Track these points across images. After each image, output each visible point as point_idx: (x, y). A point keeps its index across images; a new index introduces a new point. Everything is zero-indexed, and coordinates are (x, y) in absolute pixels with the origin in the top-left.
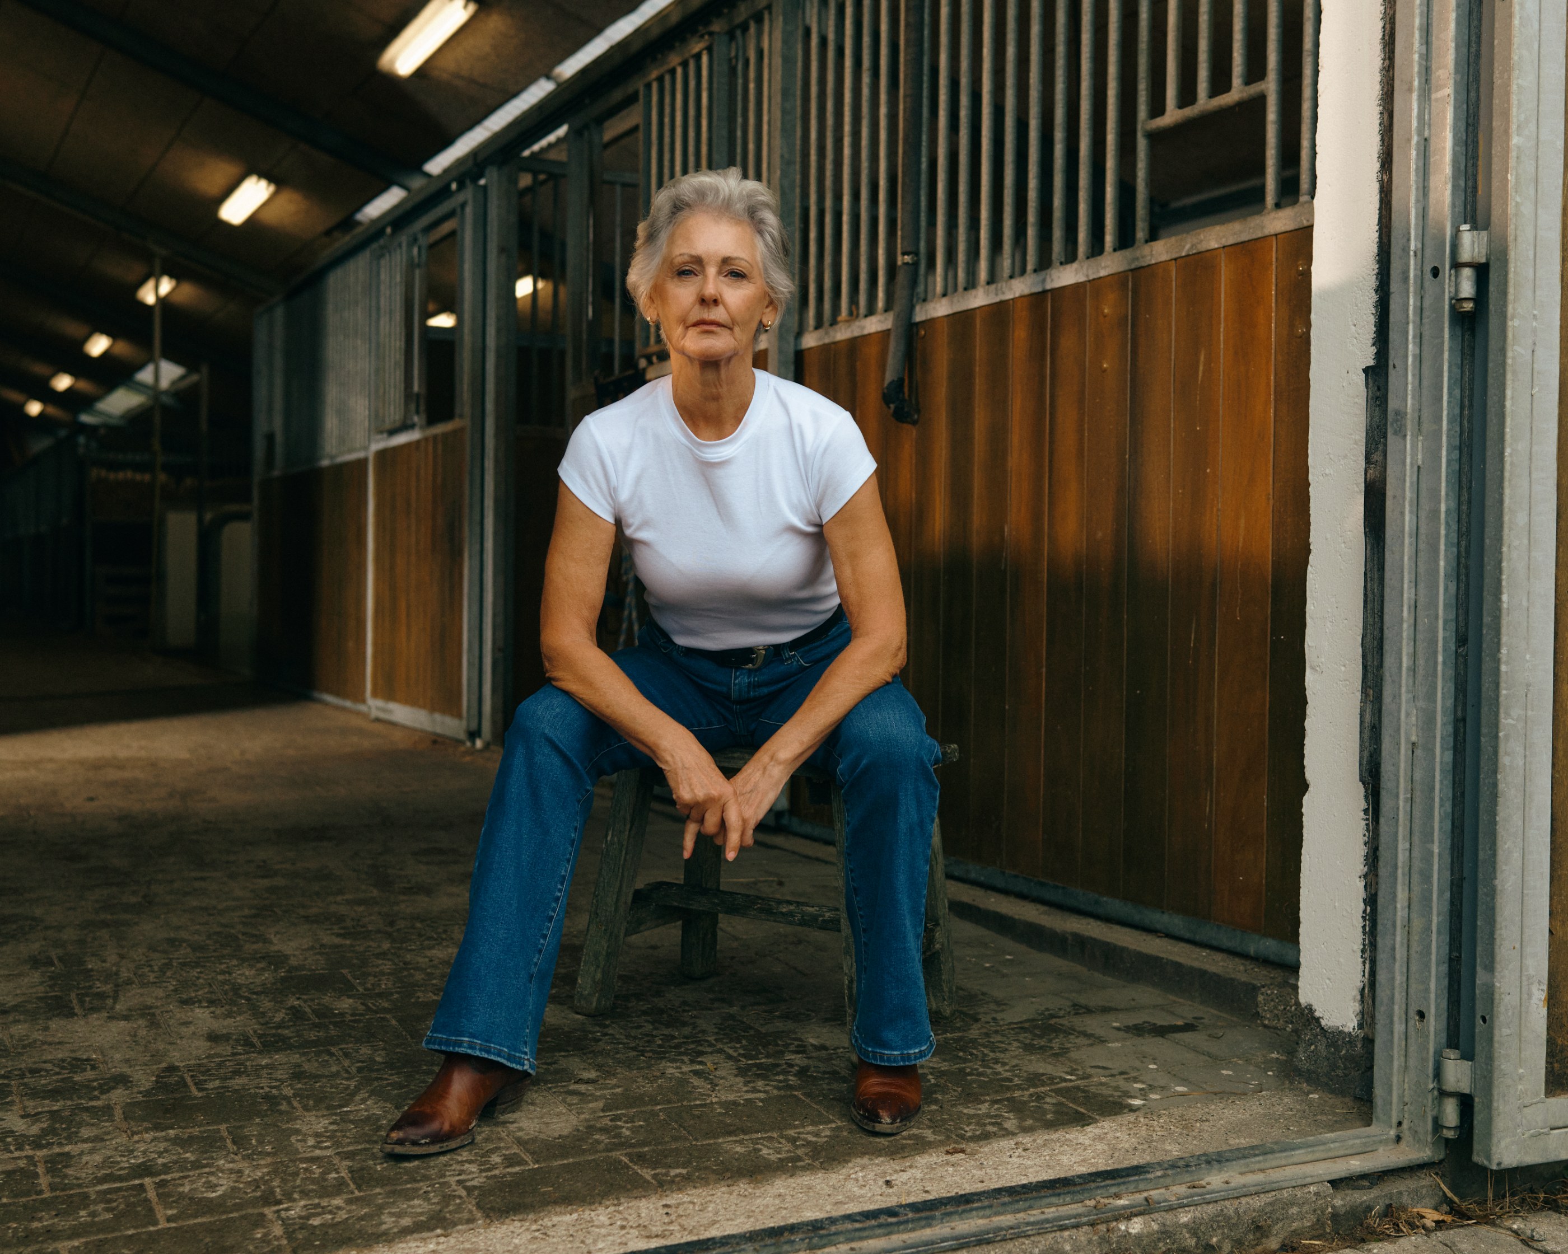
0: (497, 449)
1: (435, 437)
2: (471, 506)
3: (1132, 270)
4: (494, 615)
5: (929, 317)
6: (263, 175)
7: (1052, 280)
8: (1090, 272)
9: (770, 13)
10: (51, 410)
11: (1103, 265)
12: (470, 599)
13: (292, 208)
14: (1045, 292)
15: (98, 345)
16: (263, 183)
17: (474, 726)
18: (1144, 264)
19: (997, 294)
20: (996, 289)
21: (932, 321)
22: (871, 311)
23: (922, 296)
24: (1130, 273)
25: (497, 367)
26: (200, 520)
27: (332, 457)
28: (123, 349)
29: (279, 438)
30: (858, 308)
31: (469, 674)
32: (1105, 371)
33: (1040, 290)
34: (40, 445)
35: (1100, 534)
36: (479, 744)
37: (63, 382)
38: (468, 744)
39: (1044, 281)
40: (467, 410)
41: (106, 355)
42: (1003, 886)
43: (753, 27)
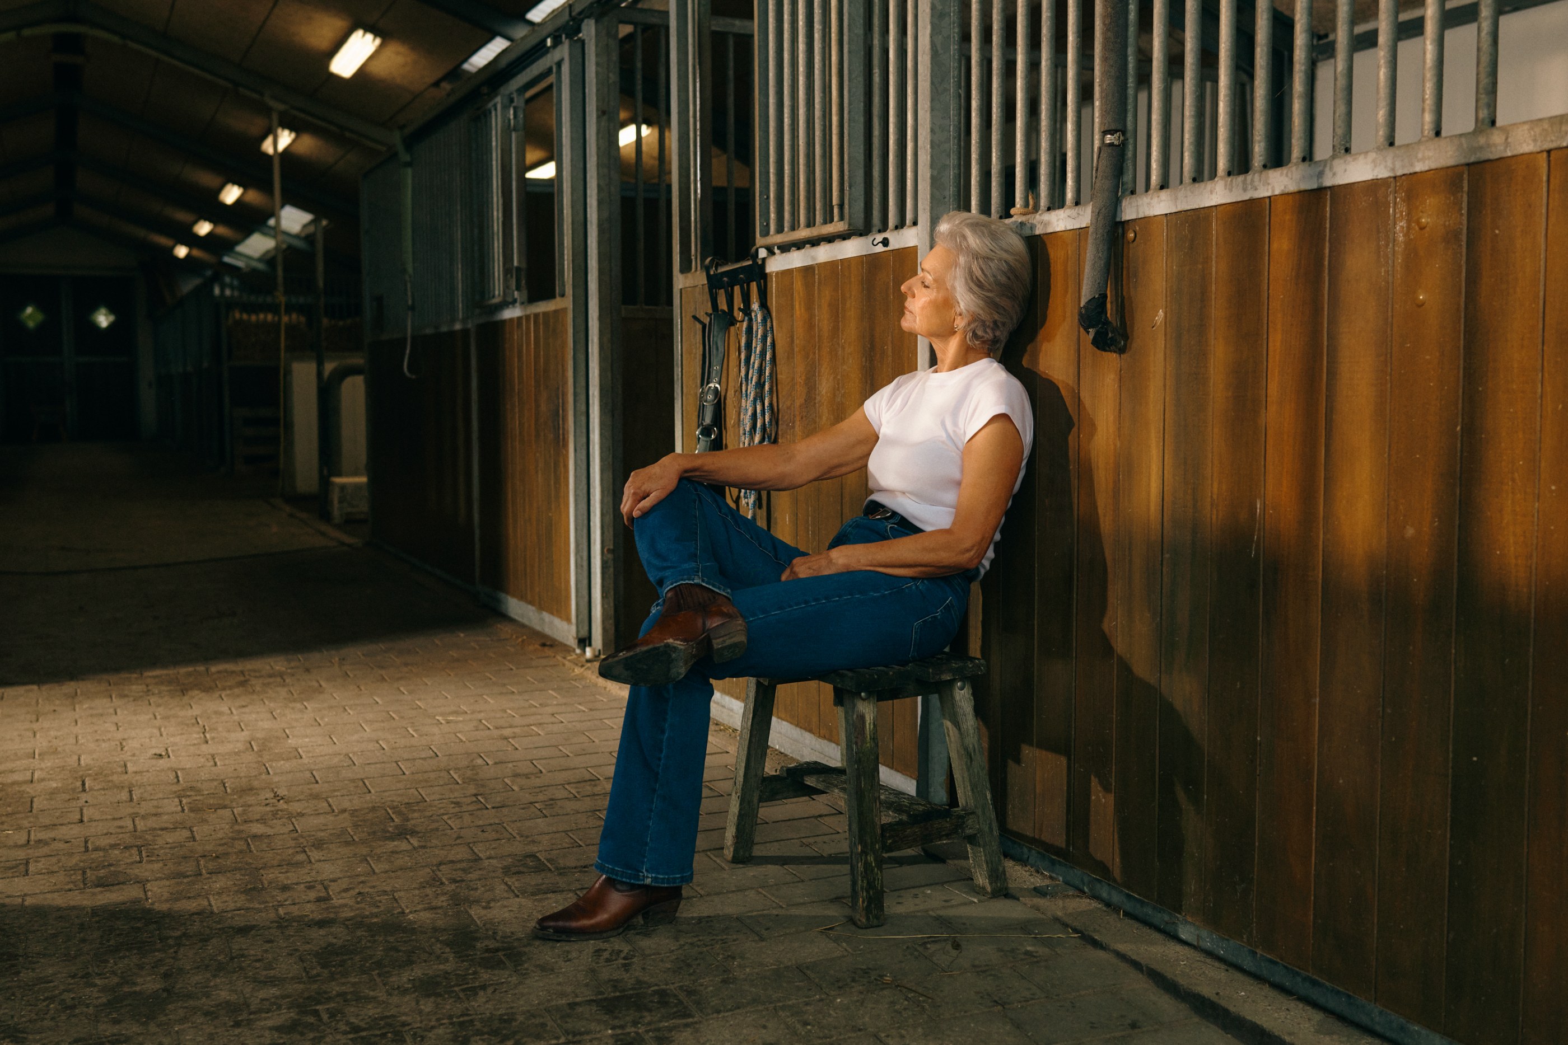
0: (601, 334)
1: (536, 316)
2: (575, 394)
3: (1468, 165)
4: (602, 515)
5: (1141, 216)
6: (368, 28)
7: (1334, 174)
8: (1398, 164)
10: (196, 253)
11: (1420, 156)
12: (576, 496)
13: (400, 60)
14: (1321, 190)
15: (231, 194)
16: (369, 36)
17: (584, 633)
18: (1492, 157)
19: (1245, 190)
20: (1244, 182)
21: (1146, 220)
22: (1057, 202)
23: (1130, 186)
24: (1466, 168)
25: (600, 243)
26: (320, 374)
28: (254, 197)
30: (1037, 198)
31: (577, 576)
32: (1421, 305)
33: (1315, 186)
34: (188, 285)
35: (1410, 531)
36: (589, 653)
37: (204, 228)
38: (578, 651)
39: (1321, 174)
40: (569, 290)
41: (238, 202)
42: (1253, 969)
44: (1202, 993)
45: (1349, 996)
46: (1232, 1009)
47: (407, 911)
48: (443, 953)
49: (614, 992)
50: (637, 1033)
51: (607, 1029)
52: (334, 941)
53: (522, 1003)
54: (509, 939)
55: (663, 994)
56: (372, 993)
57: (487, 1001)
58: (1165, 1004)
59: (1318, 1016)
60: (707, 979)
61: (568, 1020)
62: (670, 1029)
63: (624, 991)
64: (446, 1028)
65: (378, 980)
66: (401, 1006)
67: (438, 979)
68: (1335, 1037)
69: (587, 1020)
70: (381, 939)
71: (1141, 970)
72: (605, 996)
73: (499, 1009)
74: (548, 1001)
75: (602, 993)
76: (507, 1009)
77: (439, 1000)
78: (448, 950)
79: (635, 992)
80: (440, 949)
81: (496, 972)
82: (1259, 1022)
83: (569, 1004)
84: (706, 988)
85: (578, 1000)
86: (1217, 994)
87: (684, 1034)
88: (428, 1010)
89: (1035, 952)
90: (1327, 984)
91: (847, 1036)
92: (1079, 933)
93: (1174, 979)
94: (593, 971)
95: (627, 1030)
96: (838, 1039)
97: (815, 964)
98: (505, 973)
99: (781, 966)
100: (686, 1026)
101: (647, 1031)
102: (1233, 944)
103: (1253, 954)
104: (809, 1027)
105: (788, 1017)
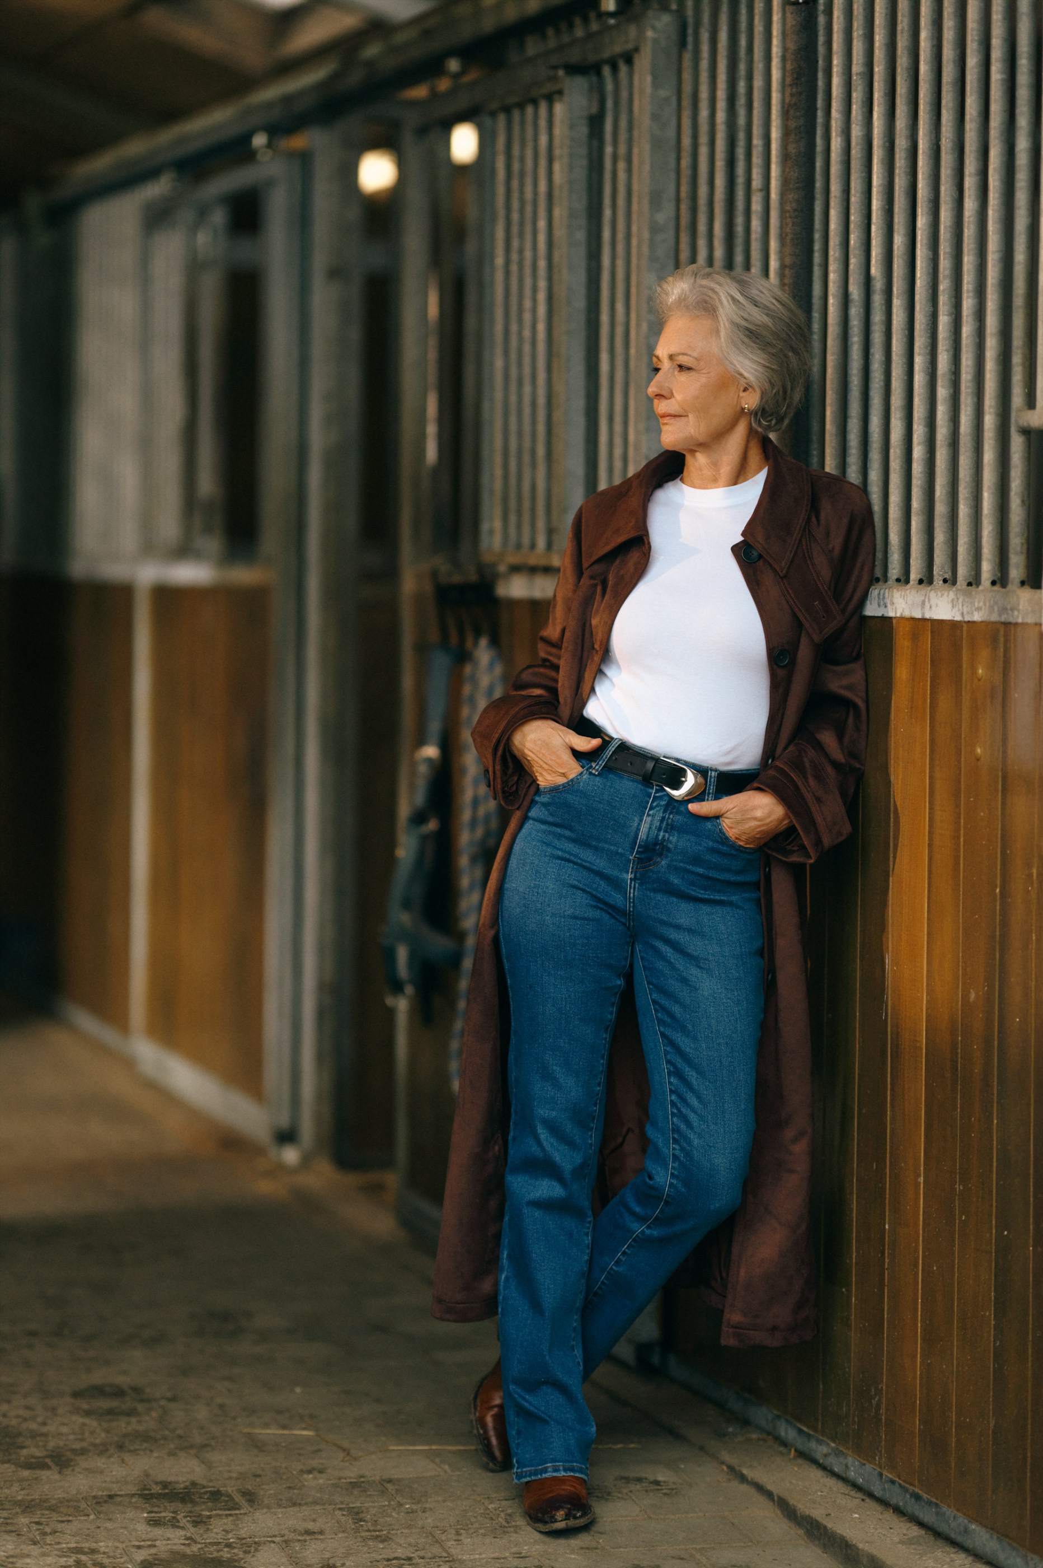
1: (230, 590)
2: (280, 728)
3: (1002, 624)
8: (965, 609)
9: (639, 58)
12: (279, 894)
17: (284, 1120)
24: (1001, 627)
25: (324, 484)
31: (277, 1026)
36: (291, 1155)
38: (273, 1154)
43: (623, 68)
44: (811, 1515)
45: (937, 1505)
46: (829, 1526)
49: (162, 1489)
50: (174, 1517)
51: (142, 1514)
53: (59, 1492)
54: (61, 1450)
55: (216, 1493)
58: (779, 1527)
60: (272, 1486)
61: (103, 1505)
62: (210, 1517)
63: (175, 1489)
69: (125, 1506)
71: (771, 1498)
72: (151, 1492)
73: (32, 1495)
74: (88, 1492)
75: (149, 1490)
76: (41, 1495)
79: (186, 1490)
81: (37, 1472)
82: (845, 1534)
83: (110, 1495)
84: (266, 1492)
85: (120, 1493)
86: (828, 1515)
87: (224, 1521)
89: (665, 1482)
90: (925, 1496)
91: (399, 1532)
92: (731, 1469)
93: (795, 1503)
94: (147, 1475)
95: (163, 1514)
96: (389, 1533)
97: (399, 1480)
98: (48, 1473)
99: (362, 1480)
100: (230, 1515)
101: (185, 1517)
102: (869, 1467)
103: (881, 1475)
104: (362, 1523)
105: (343, 1515)
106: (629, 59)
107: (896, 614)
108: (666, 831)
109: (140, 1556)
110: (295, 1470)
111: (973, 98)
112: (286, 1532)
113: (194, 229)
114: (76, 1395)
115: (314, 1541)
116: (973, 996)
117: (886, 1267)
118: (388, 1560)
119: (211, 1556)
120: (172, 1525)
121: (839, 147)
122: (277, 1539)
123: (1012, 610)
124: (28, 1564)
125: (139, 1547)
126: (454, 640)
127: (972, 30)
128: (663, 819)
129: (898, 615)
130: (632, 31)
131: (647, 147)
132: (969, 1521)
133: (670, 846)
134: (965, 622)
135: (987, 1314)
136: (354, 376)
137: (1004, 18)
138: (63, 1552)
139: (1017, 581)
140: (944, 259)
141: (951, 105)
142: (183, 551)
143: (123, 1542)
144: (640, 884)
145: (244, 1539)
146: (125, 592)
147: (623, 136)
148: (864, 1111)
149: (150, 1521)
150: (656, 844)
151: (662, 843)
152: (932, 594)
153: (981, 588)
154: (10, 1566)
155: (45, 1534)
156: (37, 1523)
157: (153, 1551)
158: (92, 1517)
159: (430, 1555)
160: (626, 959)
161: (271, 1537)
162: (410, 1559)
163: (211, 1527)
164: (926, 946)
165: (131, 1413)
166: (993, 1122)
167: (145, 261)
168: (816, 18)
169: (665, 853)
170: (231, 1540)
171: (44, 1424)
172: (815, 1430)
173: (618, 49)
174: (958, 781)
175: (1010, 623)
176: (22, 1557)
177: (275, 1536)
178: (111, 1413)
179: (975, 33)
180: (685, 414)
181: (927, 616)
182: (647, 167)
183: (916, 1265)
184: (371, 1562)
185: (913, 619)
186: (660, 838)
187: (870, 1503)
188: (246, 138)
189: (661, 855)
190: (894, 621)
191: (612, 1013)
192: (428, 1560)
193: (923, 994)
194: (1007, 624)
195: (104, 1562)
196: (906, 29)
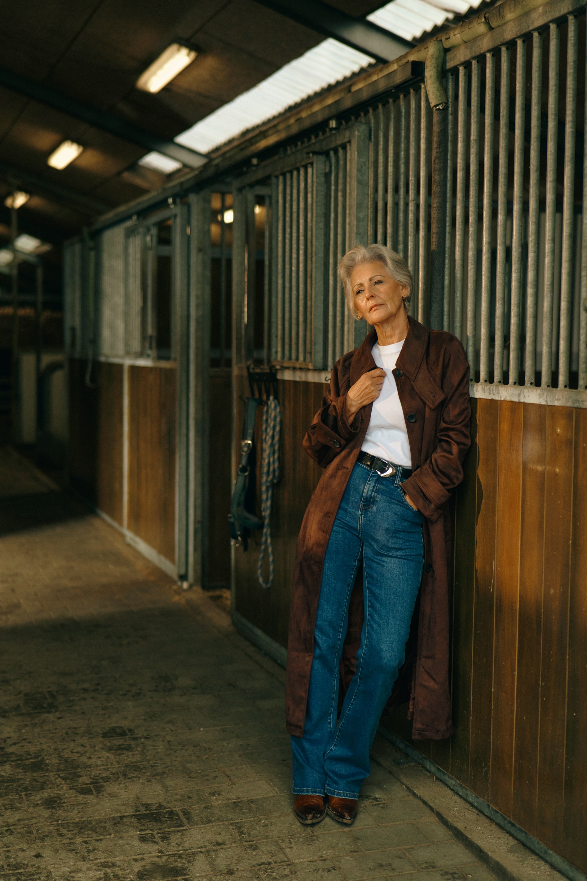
0: (196, 387)
1: (161, 369)
3: (575, 408)
4: (195, 499)
6: (74, 141)
8: (549, 399)
9: (350, 145)
11: (557, 397)
16: (75, 146)
17: (183, 572)
24: (574, 410)
25: (197, 330)
26: (38, 365)
27: (107, 356)
29: (78, 333)
31: (179, 536)
32: (557, 474)
33: (517, 400)
36: (186, 585)
38: (179, 584)
39: (519, 395)
40: (178, 356)
42: (488, 814)
43: (341, 152)
44: (457, 827)
45: (526, 833)
46: (469, 837)
47: (46, 758)
48: (61, 784)
49: (145, 811)
50: (152, 834)
51: (136, 832)
52: (4, 774)
53: (96, 814)
54: (97, 778)
55: (171, 813)
56: (20, 805)
57: (78, 813)
58: (440, 832)
59: (513, 842)
60: (197, 806)
61: (118, 825)
62: (169, 833)
63: (151, 810)
64: (55, 826)
65: (24, 797)
66: (33, 813)
67: (56, 799)
68: (516, 854)
69: (128, 826)
70: (29, 774)
71: (433, 811)
72: (140, 813)
73: (83, 817)
74: (110, 814)
75: (139, 811)
76: (88, 817)
77: (54, 811)
78: (63, 782)
79: (157, 811)
80: (60, 782)
81: (86, 796)
82: (479, 845)
83: (120, 816)
84: (195, 811)
85: (126, 814)
86: (465, 827)
87: (176, 836)
88: (47, 816)
89: (380, 798)
90: (518, 826)
91: (261, 841)
92: (408, 788)
93: (447, 818)
94: (138, 798)
95: (147, 832)
96: (256, 842)
97: (257, 800)
98: (91, 797)
99: (239, 800)
100: (179, 831)
101: (158, 833)
102: (481, 800)
103: (489, 806)
104: (243, 835)
105: (233, 829)
106: (344, 147)
107: (501, 398)
108: (375, 492)
109: (137, 867)
110: (207, 793)
111: (552, 143)
112: (206, 844)
113: (145, 235)
114: (105, 735)
115: (221, 850)
116: (552, 592)
117: (492, 708)
118: (259, 865)
119: (172, 866)
120: (151, 841)
121: (461, 176)
122: (203, 850)
123: (582, 401)
124: (80, 877)
125: (136, 860)
126: (257, 395)
127: (552, 108)
128: (374, 486)
129: (502, 399)
130: (347, 134)
131: (354, 184)
132: (548, 849)
133: (377, 499)
134: (548, 405)
135: (561, 750)
136: (208, 289)
137: (573, 100)
138: (98, 866)
139: (583, 386)
140: (532, 225)
141: (536, 148)
142: (141, 355)
143: (128, 857)
144: (364, 517)
145: (187, 850)
146: (120, 367)
147: (341, 181)
148: (478, 632)
149: (141, 837)
150: (371, 498)
151: (373, 498)
152: (526, 390)
153: (559, 389)
154: (71, 879)
155: (89, 851)
156: (86, 842)
157: (143, 863)
158: (113, 835)
159: (279, 860)
160: (358, 553)
161: (199, 848)
162: (269, 863)
163: (170, 841)
164: (519, 563)
165: (129, 748)
166: (566, 657)
167: (126, 249)
168: (448, 116)
169: (375, 503)
170: (181, 852)
171: (90, 758)
172: (447, 770)
173: (339, 142)
174: (543, 484)
175: (581, 408)
176: (78, 872)
177: (202, 847)
178: (120, 748)
179: (553, 110)
180: (384, 303)
181: (522, 401)
182: (355, 194)
183: (513, 714)
184: (251, 867)
185: (512, 402)
186: (373, 495)
187: (483, 818)
188: (166, 200)
189: (373, 504)
190: (499, 402)
191: (351, 578)
192: (279, 864)
193: (517, 584)
194: (578, 409)
195: (119, 874)
196: (505, 114)
